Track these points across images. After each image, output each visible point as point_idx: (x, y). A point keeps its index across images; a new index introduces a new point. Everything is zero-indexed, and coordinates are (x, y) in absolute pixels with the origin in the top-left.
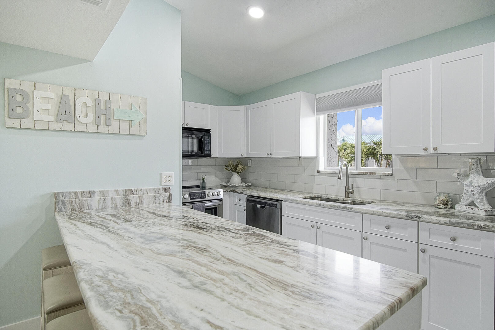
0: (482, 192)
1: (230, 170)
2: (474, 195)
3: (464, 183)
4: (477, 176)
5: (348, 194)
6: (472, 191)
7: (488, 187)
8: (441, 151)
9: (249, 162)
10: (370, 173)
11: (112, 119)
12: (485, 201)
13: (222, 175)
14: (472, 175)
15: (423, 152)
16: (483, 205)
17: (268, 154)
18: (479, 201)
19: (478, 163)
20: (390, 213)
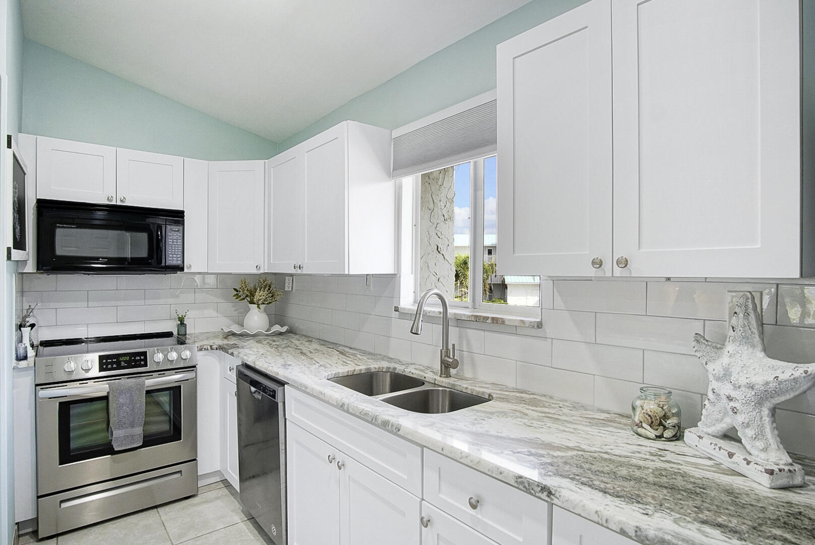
0: (760, 403)
1: (244, 299)
2: (735, 411)
3: (710, 367)
4: (745, 351)
5: (447, 367)
6: (730, 398)
7: (777, 392)
9: (287, 281)
10: (493, 319)
12: (769, 436)
14: (730, 347)
15: (593, 271)
16: (765, 450)
17: (294, 267)
18: (750, 432)
19: (750, 310)
20: (480, 461)
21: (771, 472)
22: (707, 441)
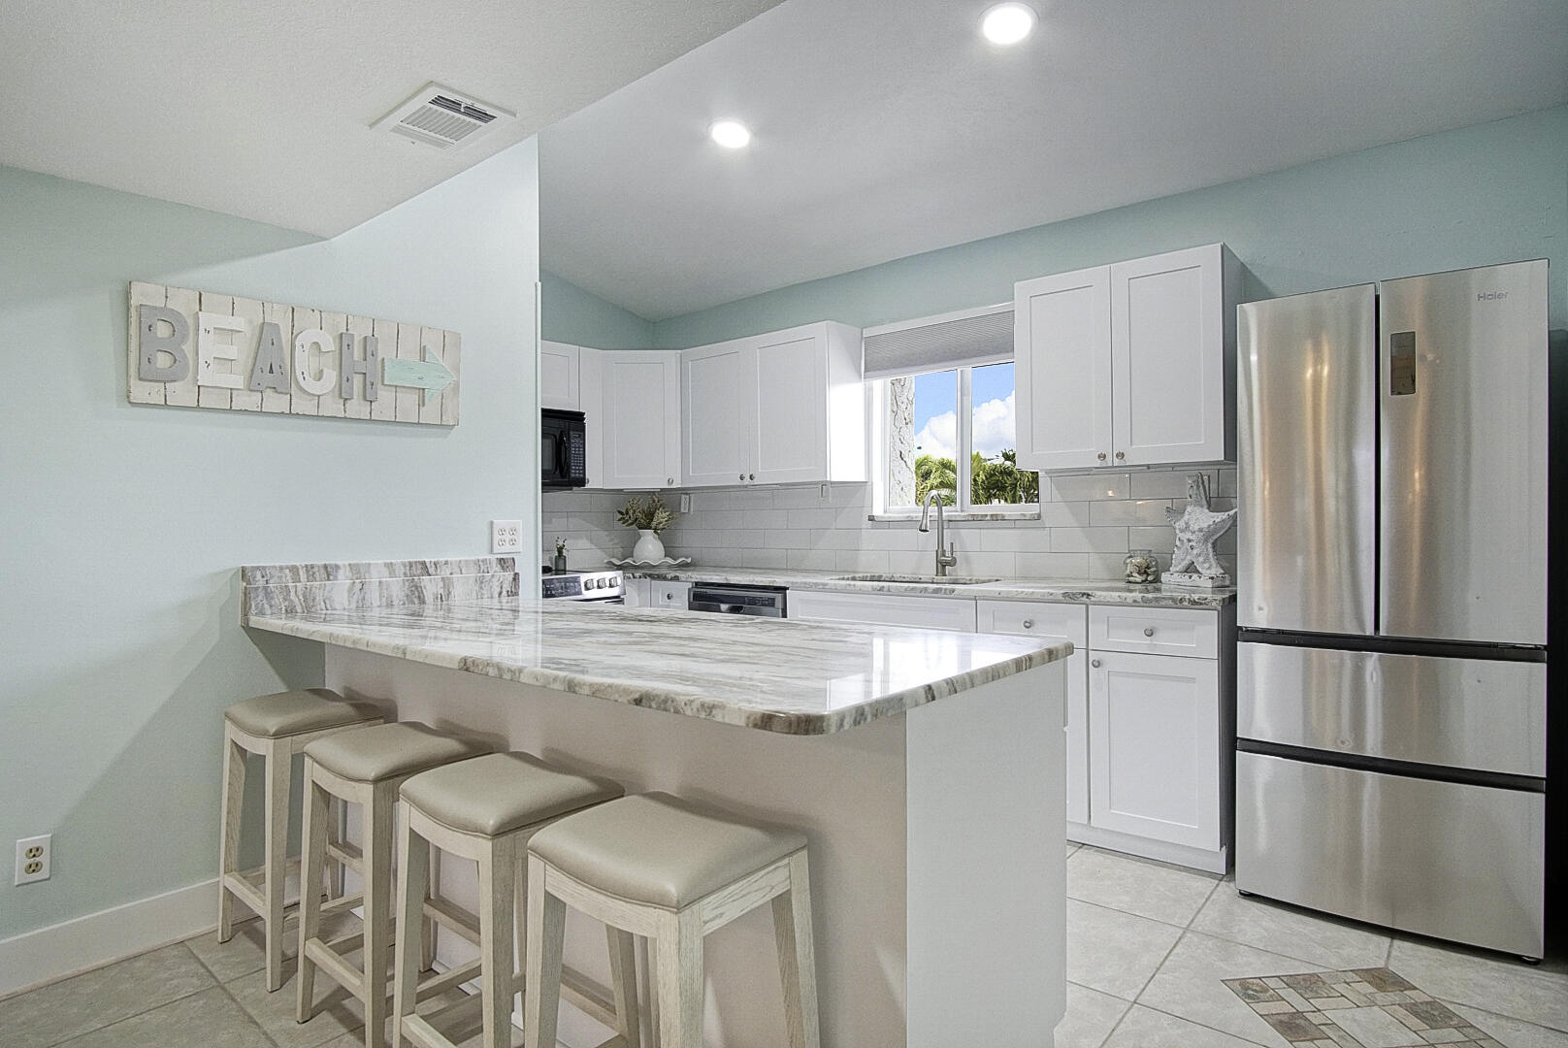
0: (1206, 540)
1: (632, 524)
2: (1192, 548)
3: (1177, 525)
4: (1198, 510)
5: (944, 566)
6: (1189, 541)
7: (1215, 531)
8: (1130, 460)
9: (683, 500)
10: (992, 515)
11: (380, 386)
12: (1212, 560)
13: (609, 538)
14: (1189, 509)
15: (1098, 463)
16: (1209, 568)
17: (742, 478)
18: (1201, 559)
19: (1200, 484)
20: (1033, 592)
21: (1212, 578)
22: (1176, 575)
